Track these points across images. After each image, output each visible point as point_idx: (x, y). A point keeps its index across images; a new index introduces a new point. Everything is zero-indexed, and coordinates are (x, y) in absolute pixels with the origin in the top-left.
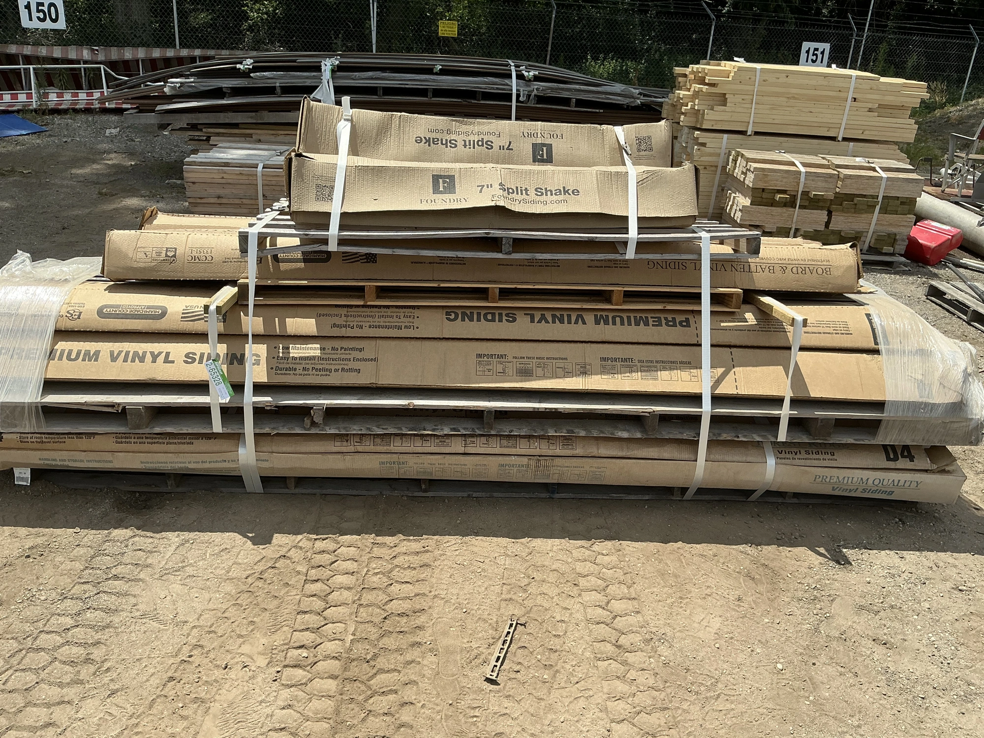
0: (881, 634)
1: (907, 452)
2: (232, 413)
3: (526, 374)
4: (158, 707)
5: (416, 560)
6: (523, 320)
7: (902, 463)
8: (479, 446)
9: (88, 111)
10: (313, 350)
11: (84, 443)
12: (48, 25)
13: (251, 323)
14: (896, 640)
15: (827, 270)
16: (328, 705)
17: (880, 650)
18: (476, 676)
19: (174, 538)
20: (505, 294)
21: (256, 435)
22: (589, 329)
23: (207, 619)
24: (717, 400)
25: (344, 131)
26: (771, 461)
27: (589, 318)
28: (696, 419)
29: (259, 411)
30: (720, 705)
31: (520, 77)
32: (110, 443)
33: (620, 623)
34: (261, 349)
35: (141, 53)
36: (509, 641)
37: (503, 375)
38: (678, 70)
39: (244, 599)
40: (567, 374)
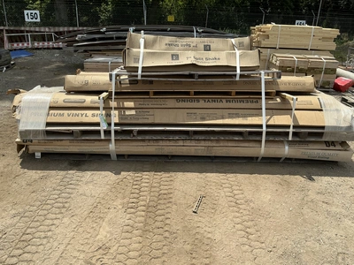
0: (325, 200)
1: (333, 143)
2: (107, 133)
3: (203, 119)
4: (87, 220)
5: (168, 179)
6: (202, 102)
7: (331, 147)
8: (188, 143)
9: (48, 48)
10: (133, 112)
11: (59, 143)
12: (34, 20)
13: (113, 104)
14: (331, 202)
15: (304, 84)
16: (142, 219)
17: (325, 205)
18: (190, 211)
19: (89, 173)
20: (196, 93)
21: (115, 140)
22: (224, 104)
23: (102, 195)
24: (268, 126)
25: (142, 41)
26: (287, 148)
27: (224, 101)
28: (261, 133)
29: (116, 132)
30: (271, 220)
31: (197, 32)
32: (68, 143)
33: (236, 197)
34: (116, 112)
35: (66, 29)
36: (200, 201)
37: (196, 119)
38: (252, 28)
39: (113, 190)
40: (217, 119)
